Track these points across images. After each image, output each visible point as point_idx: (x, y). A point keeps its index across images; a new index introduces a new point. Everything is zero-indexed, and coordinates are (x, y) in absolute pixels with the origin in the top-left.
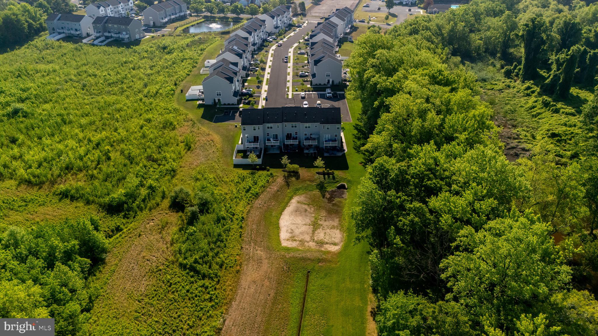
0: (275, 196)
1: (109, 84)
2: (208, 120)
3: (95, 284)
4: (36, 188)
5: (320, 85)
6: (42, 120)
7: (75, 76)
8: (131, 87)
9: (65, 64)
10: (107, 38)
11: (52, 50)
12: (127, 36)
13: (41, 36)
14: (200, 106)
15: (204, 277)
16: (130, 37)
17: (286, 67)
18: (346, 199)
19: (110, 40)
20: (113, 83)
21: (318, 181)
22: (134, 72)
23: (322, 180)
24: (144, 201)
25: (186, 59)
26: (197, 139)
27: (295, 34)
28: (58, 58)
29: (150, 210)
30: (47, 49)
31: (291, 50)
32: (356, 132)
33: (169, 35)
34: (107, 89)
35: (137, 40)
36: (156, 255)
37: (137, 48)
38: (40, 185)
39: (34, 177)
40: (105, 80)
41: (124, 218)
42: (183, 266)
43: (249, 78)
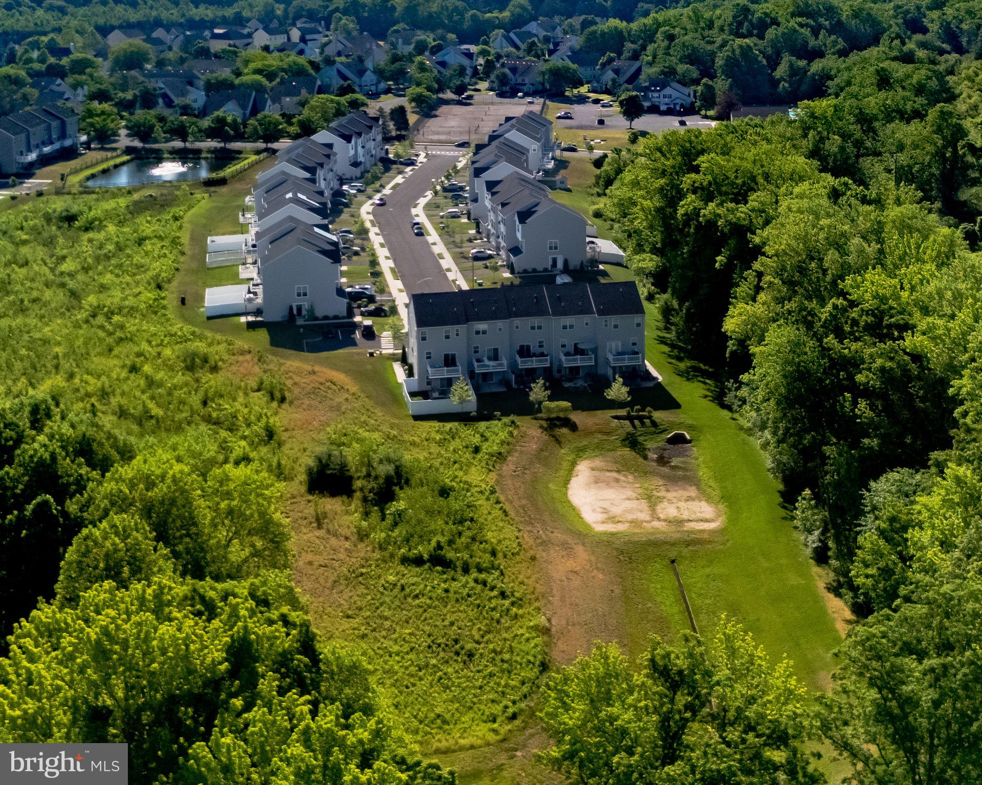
0: (540, 459)
2: (290, 348)
5: (534, 270)
14: (252, 326)
17: (427, 245)
18: (697, 459)
21: (622, 433)
23: (630, 429)
27: (408, 181)
31: (418, 211)
32: (666, 349)
33: (58, 193)
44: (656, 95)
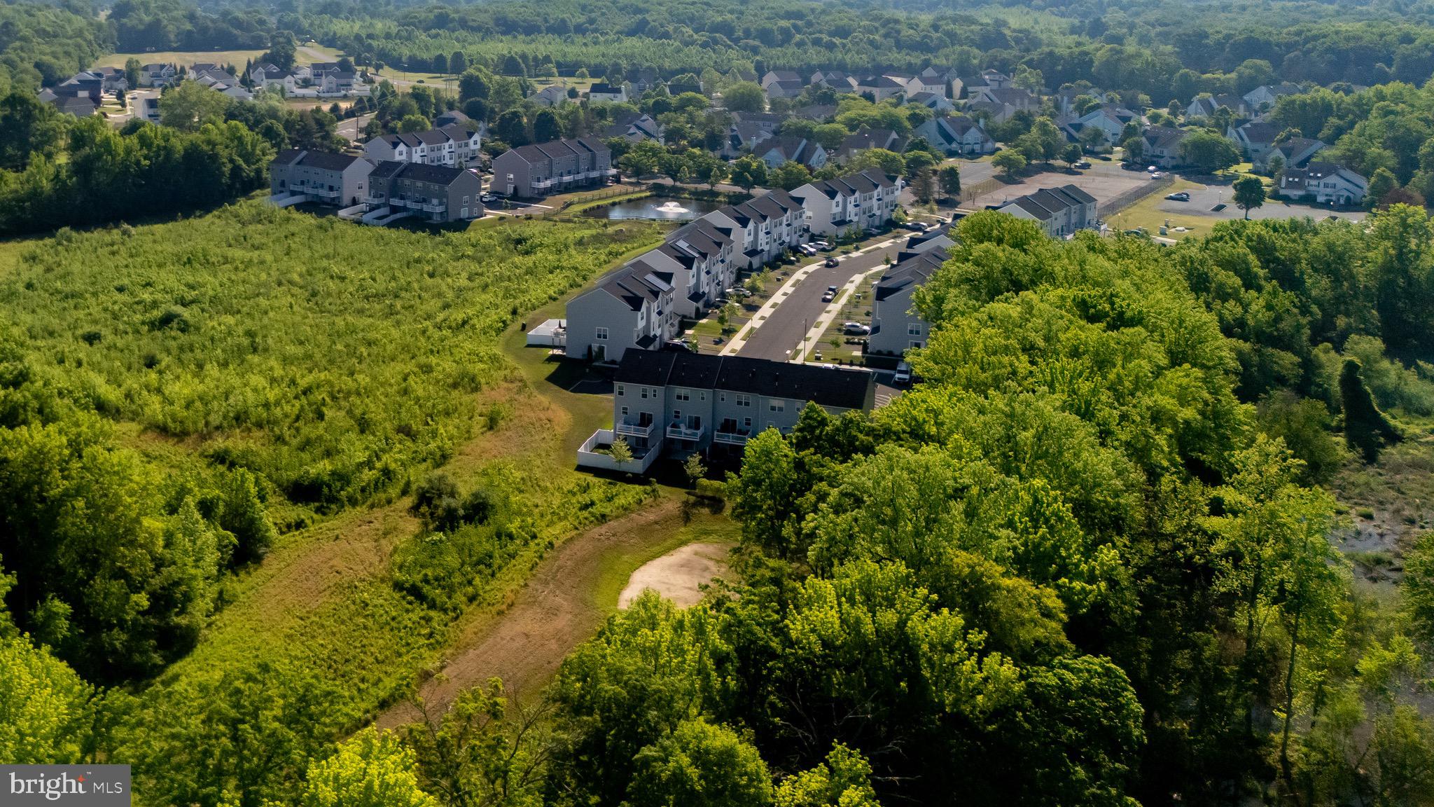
0: (645, 531)
1: (367, 298)
2: (559, 385)
3: (231, 584)
4: (171, 441)
5: (890, 354)
6: (212, 339)
7: (301, 275)
8: (412, 307)
9: (287, 254)
10: (394, 210)
11: (268, 225)
12: (439, 209)
13: (253, 198)
14: (553, 358)
15: (433, 606)
16: (446, 211)
17: (820, 311)
19: (398, 216)
20: (376, 295)
22: (429, 281)
24: (363, 490)
25: (562, 268)
26: (517, 413)
28: (278, 240)
29: (372, 506)
30: (260, 222)
31: (858, 278)
33: (544, 219)
34: (358, 305)
35: (461, 220)
36: (355, 568)
37: (455, 237)
38: (181, 436)
39: (174, 421)
40: (362, 288)
41: (316, 512)
42: (398, 586)
43: (704, 321)
44: (1314, 182)
